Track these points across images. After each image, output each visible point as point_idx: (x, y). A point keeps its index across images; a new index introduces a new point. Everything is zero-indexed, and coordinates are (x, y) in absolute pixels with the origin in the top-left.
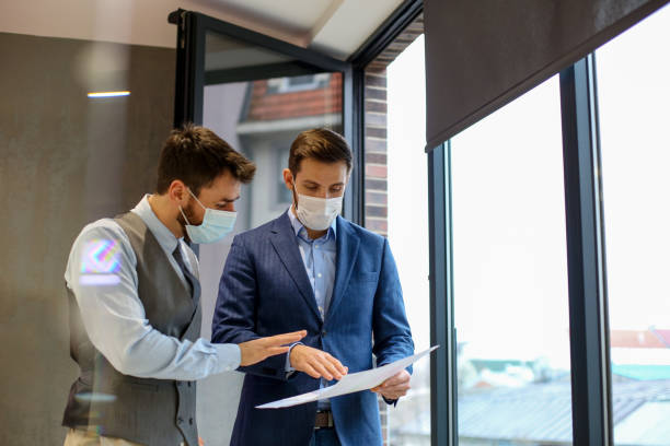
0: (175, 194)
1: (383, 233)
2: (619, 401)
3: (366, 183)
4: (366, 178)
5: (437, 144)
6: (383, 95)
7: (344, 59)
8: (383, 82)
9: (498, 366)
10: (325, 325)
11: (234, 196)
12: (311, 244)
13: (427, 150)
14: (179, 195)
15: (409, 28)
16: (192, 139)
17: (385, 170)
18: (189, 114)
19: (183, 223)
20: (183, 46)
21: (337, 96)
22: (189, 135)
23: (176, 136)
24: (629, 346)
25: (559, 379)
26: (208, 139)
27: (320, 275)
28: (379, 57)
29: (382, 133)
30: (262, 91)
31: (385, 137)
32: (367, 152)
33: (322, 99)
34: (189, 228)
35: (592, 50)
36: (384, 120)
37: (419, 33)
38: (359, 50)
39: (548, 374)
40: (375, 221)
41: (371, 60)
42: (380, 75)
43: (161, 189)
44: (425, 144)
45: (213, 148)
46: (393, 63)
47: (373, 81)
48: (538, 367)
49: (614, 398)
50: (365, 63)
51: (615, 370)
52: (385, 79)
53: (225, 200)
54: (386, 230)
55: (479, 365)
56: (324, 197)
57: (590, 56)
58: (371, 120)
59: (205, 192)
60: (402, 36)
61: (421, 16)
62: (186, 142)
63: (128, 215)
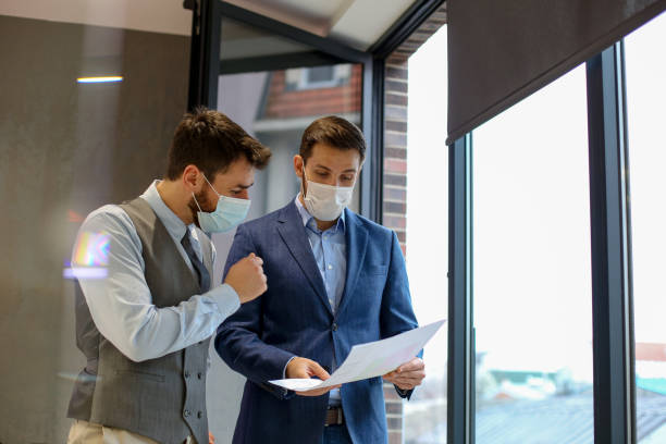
0: (189, 180)
1: (400, 230)
2: (643, 415)
3: (385, 179)
4: (385, 173)
5: (458, 137)
6: (404, 88)
7: (364, 49)
8: (404, 74)
9: (519, 378)
10: (336, 319)
11: (248, 183)
12: (320, 235)
13: (448, 142)
14: (193, 181)
15: (431, 18)
16: (207, 123)
17: (405, 165)
18: (202, 97)
19: (194, 210)
20: (198, 32)
21: (356, 94)
22: (203, 119)
23: (189, 121)
24: (656, 359)
25: (582, 392)
26: (222, 122)
27: (330, 267)
28: (400, 48)
29: (402, 127)
30: (279, 88)
31: (405, 131)
32: (386, 146)
33: (341, 96)
34: (201, 215)
35: (620, 38)
36: (405, 113)
37: (442, 23)
38: (379, 40)
39: (570, 387)
40: (393, 218)
41: (392, 51)
42: (402, 67)
43: (173, 175)
44: (446, 136)
45: (228, 132)
46: (414, 55)
47: (394, 72)
48: (561, 379)
49: (638, 413)
50: (386, 55)
51: (639, 384)
52: (406, 72)
53: (240, 186)
54: (404, 227)
55: (499, 376)
56: (334, 185)
57: (618, 44)
58: (391, 112)
59: (219, 177)
60: (424, 26)
61: (444, 6)
62: (200, 126)
63: (135, 201)
